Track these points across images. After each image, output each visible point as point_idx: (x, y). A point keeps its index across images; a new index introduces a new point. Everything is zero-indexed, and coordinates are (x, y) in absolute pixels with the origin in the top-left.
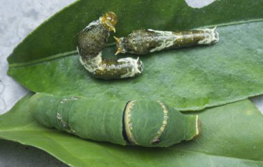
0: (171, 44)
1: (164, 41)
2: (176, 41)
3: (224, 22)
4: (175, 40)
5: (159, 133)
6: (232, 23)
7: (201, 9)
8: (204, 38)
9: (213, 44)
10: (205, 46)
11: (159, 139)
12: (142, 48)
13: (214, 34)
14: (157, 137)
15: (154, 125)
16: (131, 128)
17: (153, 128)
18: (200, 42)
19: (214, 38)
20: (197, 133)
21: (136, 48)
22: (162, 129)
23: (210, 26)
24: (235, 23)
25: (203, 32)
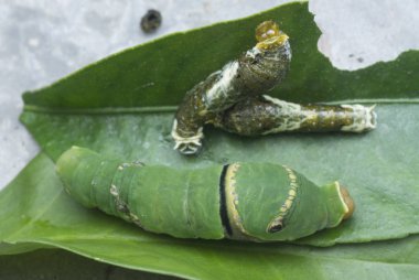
0: (297, 125)
1: (286, 120)
2: (305, 122)
3: (389, 97)
4: (304, 120)
5: (283, 210)
6: (402, 100)
7: (353, 72)
8: (352, 121)
9: (366, 132)
10: (353, 134)
11: (282, 221)
12: (249, 129)
13: (369, 117)
14: (280, 218)
15: (275, 197)
16: (237, 202)
17: (273, 201)
18: (346, 128)
19: (369, 124)
20: (347, 210)
21: (239, 129)
22: (288, 203)
23: (365, 101)
24: (407, 100)
25: (351, 111)
